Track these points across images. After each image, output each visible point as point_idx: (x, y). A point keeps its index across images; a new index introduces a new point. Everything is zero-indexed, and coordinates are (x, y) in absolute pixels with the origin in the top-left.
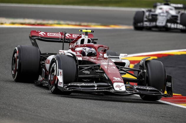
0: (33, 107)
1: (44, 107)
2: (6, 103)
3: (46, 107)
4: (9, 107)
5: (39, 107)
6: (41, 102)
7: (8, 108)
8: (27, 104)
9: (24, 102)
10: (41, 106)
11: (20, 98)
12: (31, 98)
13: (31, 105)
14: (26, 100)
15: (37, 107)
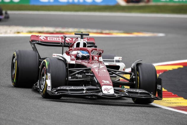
0: (52, 121)
1: (64, 121)
2: (23, 117)
3: (66, 121)
4: (27, 122)
5: (58, 121)
6: (60, 115)
7: (25, 123)
8: (45, 118)
9: (42, 116)
10: (60, 120)
11: (38, 111)
12: (50, 112)
13: (49, 119)
14: (45, 114)
15: (56, 121)
